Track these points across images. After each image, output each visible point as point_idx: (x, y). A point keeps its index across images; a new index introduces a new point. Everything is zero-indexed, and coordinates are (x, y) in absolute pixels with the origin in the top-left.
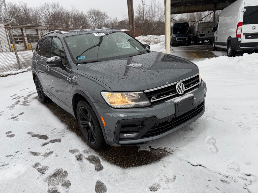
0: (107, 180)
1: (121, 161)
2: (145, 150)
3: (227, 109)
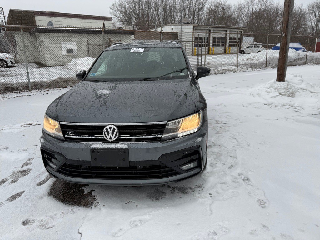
0: (27, 194)
3: (262, 204)
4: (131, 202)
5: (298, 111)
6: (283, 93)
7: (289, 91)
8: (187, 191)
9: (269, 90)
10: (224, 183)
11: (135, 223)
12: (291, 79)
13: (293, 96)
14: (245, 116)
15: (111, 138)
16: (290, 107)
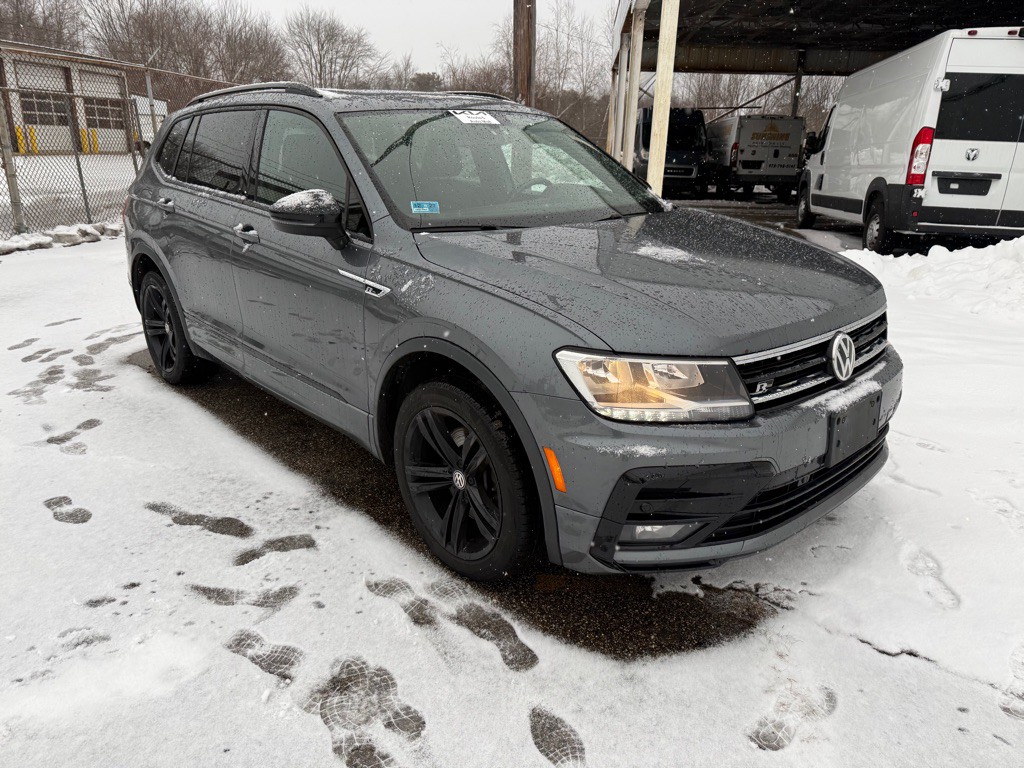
0: (572, 705)
1: (596, 632)
2: (681, 590)
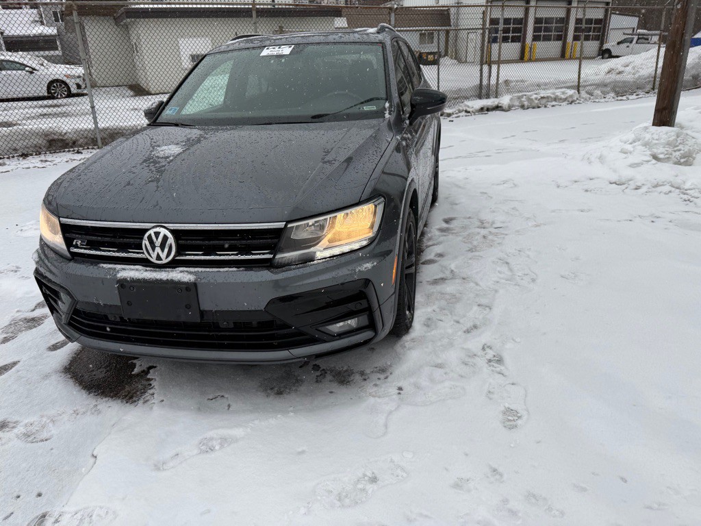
3: (510, 420)
4: (223, 396)
5: (692, 199)
6: (661, 156)
7: (679, 150)
8: (352, 378)
9: (629, 147)
10: (439, 366)
11: (210, 444)
12: (691, 121)
13: (688, 164)
14: (553, 211)
15: (159, 258)
16: (673, 189)
